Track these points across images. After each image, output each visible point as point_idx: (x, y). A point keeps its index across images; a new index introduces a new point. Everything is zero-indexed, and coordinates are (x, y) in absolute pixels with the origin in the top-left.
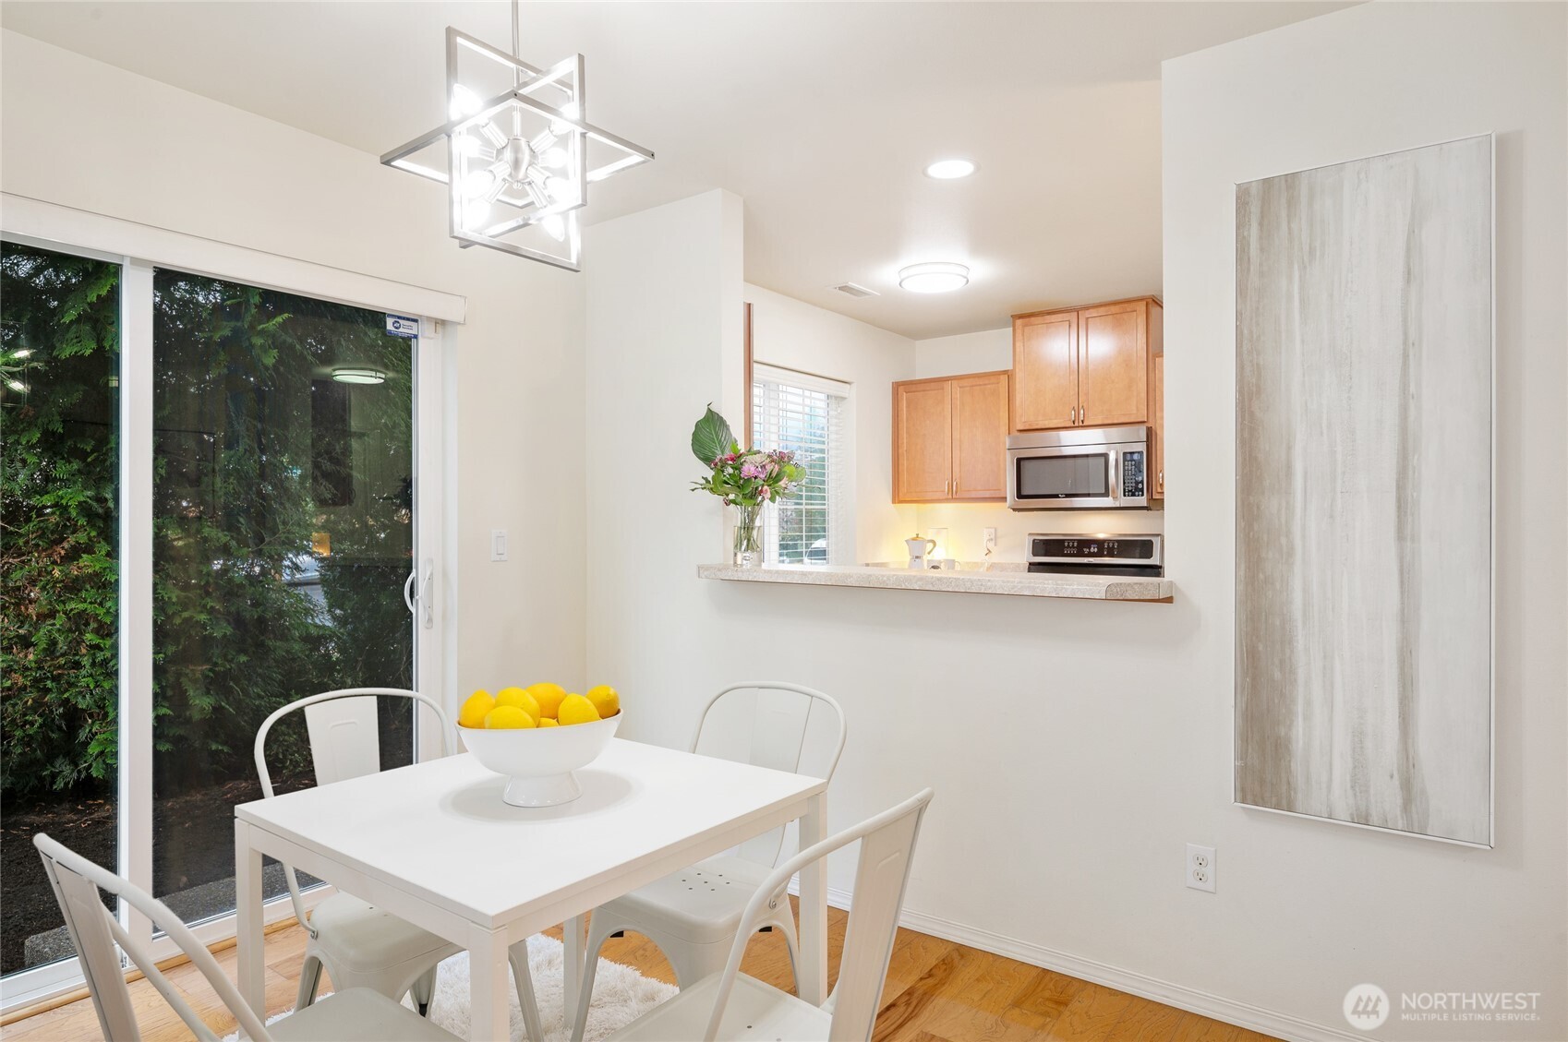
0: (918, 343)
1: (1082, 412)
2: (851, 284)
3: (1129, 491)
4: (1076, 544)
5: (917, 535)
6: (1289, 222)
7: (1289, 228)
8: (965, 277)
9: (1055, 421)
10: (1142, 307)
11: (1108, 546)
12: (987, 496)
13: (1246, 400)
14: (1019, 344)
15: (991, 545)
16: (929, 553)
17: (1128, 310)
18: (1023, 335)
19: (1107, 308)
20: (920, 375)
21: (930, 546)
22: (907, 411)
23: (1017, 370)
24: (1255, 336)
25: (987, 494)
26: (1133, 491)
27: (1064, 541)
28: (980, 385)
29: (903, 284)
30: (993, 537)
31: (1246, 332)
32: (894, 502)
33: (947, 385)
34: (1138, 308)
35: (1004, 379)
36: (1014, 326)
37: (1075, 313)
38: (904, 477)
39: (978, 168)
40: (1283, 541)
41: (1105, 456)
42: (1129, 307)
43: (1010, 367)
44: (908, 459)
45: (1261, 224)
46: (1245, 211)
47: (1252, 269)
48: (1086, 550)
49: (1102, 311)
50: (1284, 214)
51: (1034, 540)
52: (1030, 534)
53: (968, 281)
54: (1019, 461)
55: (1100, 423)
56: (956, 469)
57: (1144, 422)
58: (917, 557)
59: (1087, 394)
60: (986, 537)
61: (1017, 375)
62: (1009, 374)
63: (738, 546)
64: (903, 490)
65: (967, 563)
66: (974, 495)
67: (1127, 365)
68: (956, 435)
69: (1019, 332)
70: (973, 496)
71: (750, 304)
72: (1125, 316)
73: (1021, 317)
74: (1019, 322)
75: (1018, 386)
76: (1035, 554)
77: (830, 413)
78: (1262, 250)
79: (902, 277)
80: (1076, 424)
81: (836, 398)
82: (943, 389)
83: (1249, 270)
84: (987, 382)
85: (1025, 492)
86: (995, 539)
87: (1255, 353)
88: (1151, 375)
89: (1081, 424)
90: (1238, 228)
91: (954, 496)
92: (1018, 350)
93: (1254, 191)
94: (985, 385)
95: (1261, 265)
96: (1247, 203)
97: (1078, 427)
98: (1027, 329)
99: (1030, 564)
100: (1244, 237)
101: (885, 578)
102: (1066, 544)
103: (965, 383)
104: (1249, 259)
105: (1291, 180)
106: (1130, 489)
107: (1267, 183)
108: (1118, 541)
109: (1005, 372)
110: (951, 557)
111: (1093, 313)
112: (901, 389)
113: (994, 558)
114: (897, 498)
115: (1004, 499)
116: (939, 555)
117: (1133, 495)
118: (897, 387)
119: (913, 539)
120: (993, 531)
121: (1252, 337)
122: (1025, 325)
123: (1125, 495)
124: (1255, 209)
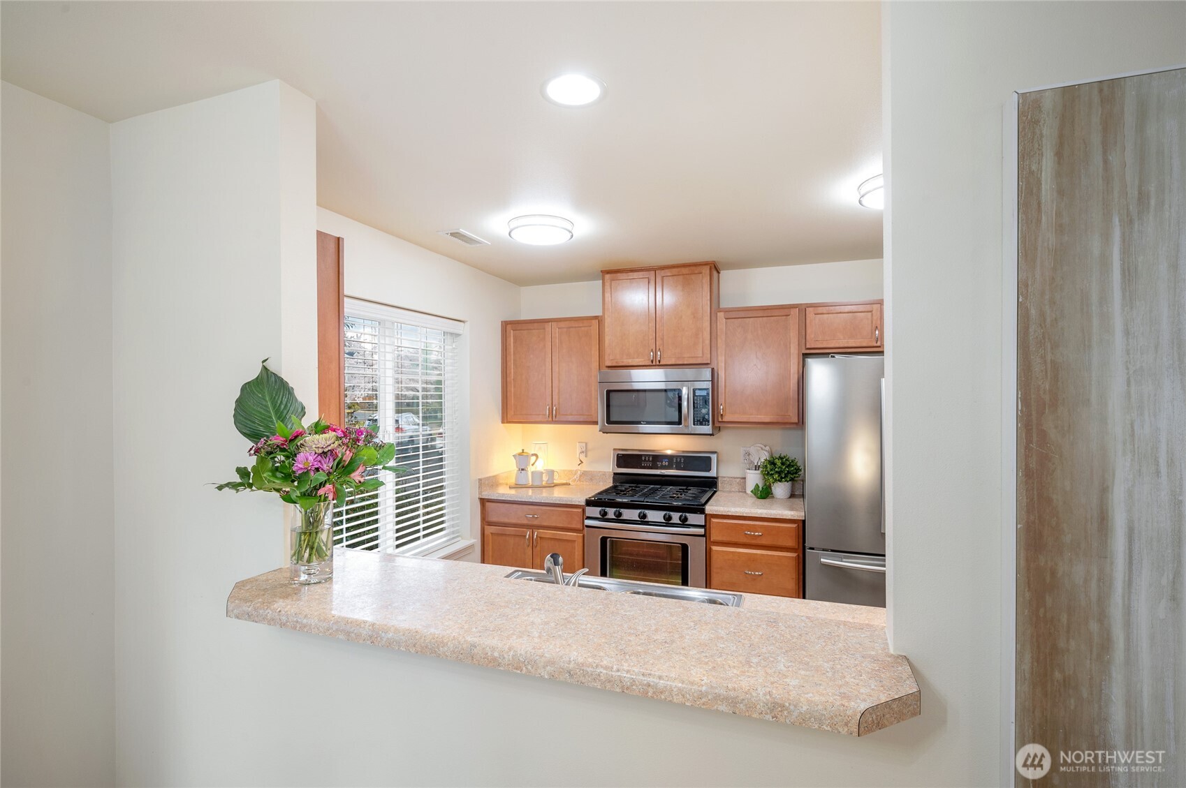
0: (523, 289)
1: (659, 353)
2: (462, 231)
3: (698, 421)
4: (651, 459)
5: (523, 450)
6: (1105, 152)
7: (1106, 162)
8: (570, 232)
9: (637, 360)
10: (706, 270)
11: (676, 460)
12: (581, 420)
13: (1034, 413)
14: (607, 295)
15: (583, 457)
16: (533, 465)
17: (696, 272)
18: (611, 288)
19: (679, 269)
20: (524, 317)
21: (533, 458)
22: (514, 346)
23: (606, 316)
24: (1048, 320)
25: (581, 419)
26: (701, 421)
27: (641, 455)
28: (575, 327)
29: (512, 234)
30: (584, 450)
31: (1033, 312)
32: (503, 422)
33: (548, 326)
34: (703, 271)
35: (595, 322)
36: (603, 280)
37: (654, 272)
38: (512, 401)
39: (605, 94)
40: (1094, 626)
41: (680, 391)
42: (697, 270)
43: (600, 313)
44: (514, 387)
45: (1059, 154)
46: (1034, 133)
47: (1044, 219)
48: (659, 464)
49: (675, 271)
50: (1096, 139)
51: (618, 455)
52: (614, 449)
53: (572, 236)
54: (609, 392)
55: (673, 363)
56: (555, 397)
57: (708, 364)
58: (523, 470)
59: (662, 339)
60: (578, 452)
61: (606, 321)
62: (599, 320)
63: (298, 555)
64: (511, 413)
65: (564, 471)
66: (570, 418)
67: (694, 317)
68: (556, 368)
69: (607, 284)
70: (570, 420)
71: (339, 238)
72: (693, 277)
73: (609, 272)
74: (607, 276)
75: (607, 330)
76: (619, 466)
77: (446, 347)
78: (1061, 192)
79: (512, 227)
80: (654, 363)
81: (452, 334)
82: (544, 329)
83: (1039, 221)
84: (581, 325)
85: (613, 419)
86: (585, 452)
87: (1049, 345)
88: (714, 326)
89: (658, 363)
90: (1022, 156)
91: (554, 418)
92: (606, 299)
93: (1047, 104)
94: (580, 327)
95: (1059, 214)
96: (1037, 122)
97: (656, 365)
98: (613, 283)
99: (614, 474)
100: (1032, 173)
101: (496, 654)
102: (643, 458)
103: (562, 324)
104: (1039, 204)
105: (1108, 91)
106: (699, 419)
107: (1070, 94)
108: (683, 457)
109: (596, 317)
110: (551, 467)
111: (668, 272)
112: (509, 327)
113: (585, 467)
114: (505, 419)
115: (596, 423)
116: (540, 466)
117: (701, 424)
118: (507, 326)
119: (520, 454)
120: (584, 445)
121: (1045, 321)
122: (612, 280)
123: (694, 425)
124: (1049, 130)
